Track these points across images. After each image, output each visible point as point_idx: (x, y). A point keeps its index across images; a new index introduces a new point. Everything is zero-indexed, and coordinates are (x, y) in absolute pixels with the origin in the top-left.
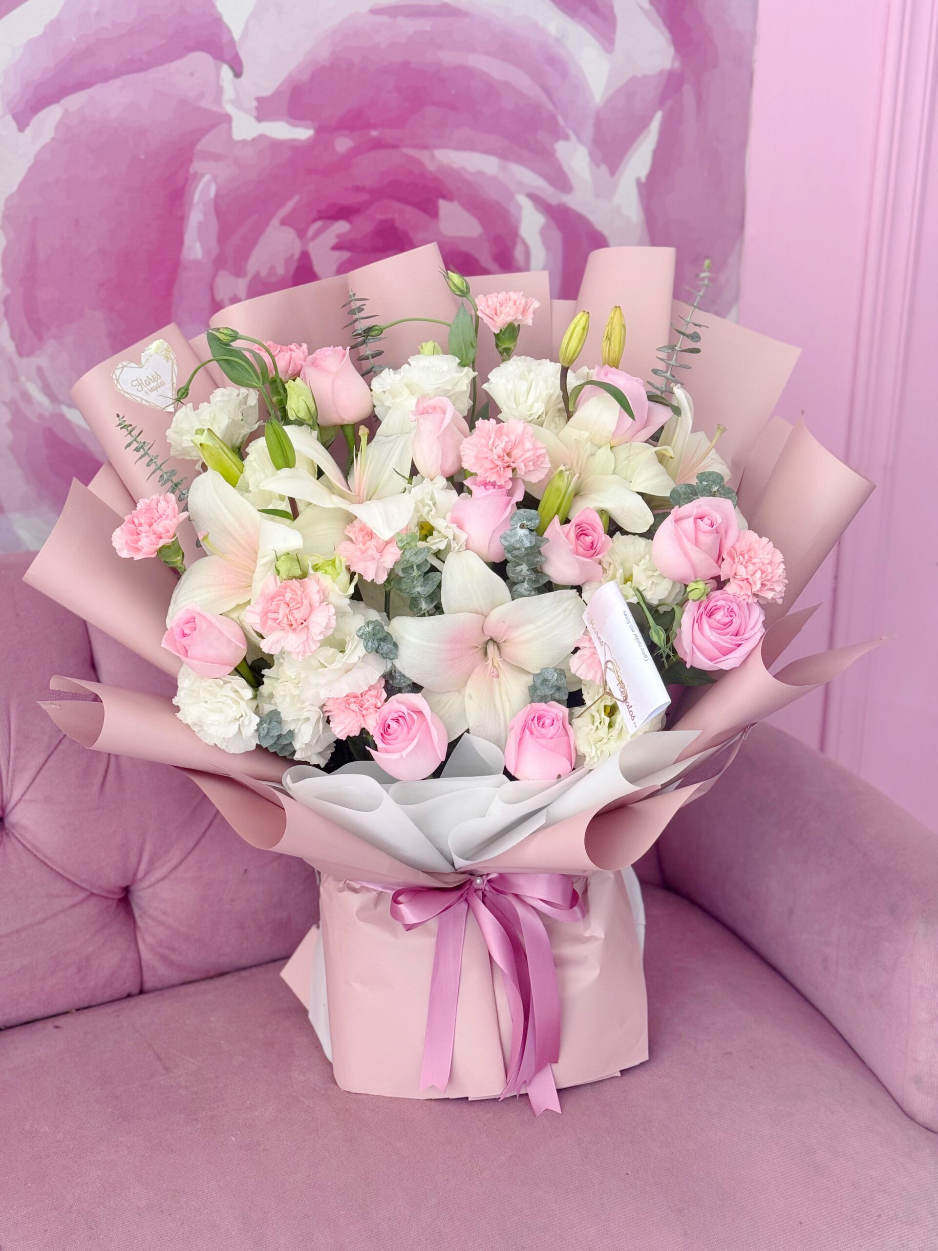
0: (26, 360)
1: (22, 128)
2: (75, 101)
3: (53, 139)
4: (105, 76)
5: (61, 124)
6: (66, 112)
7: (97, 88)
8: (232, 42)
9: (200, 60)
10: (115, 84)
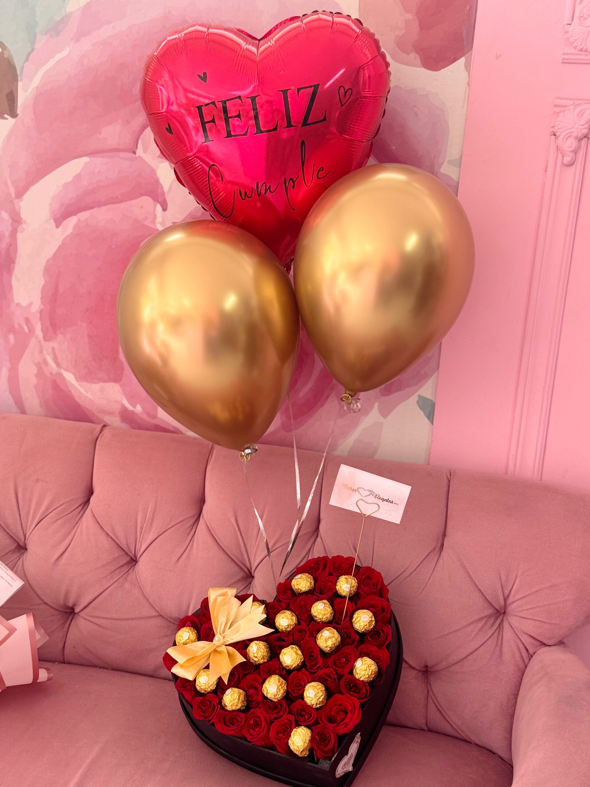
0: (47, 343)
1: (57, 226)
2: (84, 215)
3: (71, 233)
4: (100, 204)
5: (76, 225)
6: (79, 220)
7: (95, 210)
8: (163, 192)
9: (147, 200)
10: (104, 208)
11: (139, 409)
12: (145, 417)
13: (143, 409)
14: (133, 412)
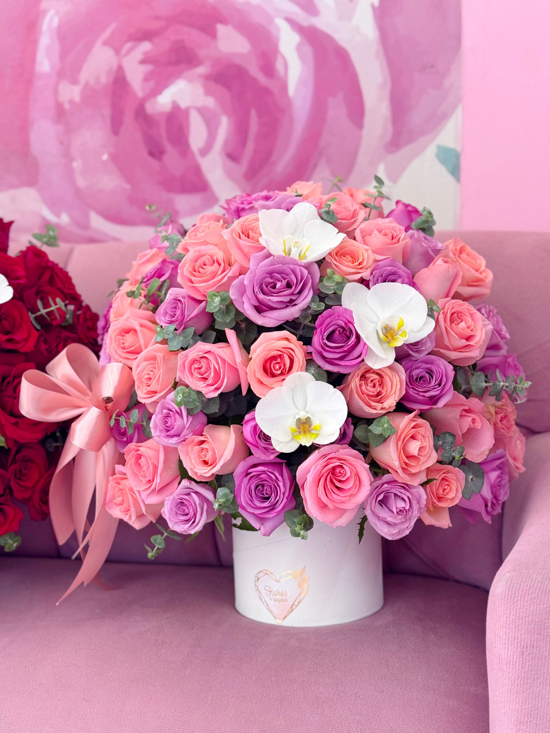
11: (65, 219)
12: (75, 229)
13: (72, 219)
14: (58, 226)
